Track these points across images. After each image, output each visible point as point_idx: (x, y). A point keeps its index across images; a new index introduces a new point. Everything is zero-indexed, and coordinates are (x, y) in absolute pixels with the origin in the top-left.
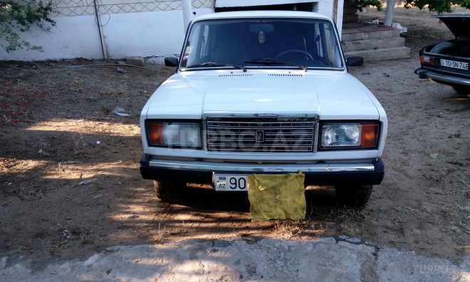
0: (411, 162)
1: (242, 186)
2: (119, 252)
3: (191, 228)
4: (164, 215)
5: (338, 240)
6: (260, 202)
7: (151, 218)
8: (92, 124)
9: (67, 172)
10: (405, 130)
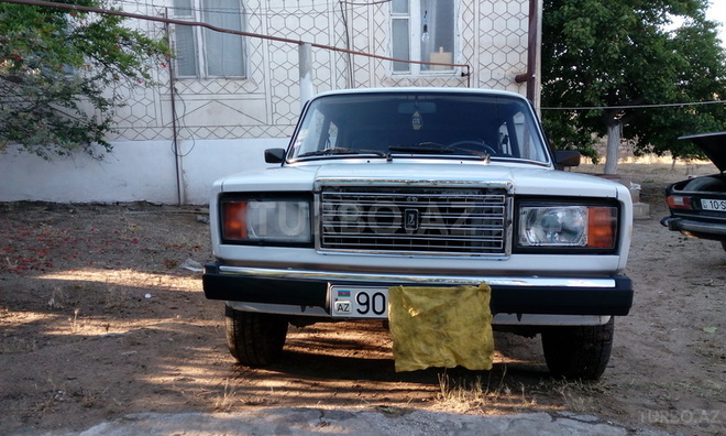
0: (672, 337)
1: (379, 308)
2: (147, 421)
3: (284, 397)
4: (239, 380)
5: (555, 416)
6: (409, 337)
7: (215, 382)
8: (144, 276)
9: (86, 327)
10: (655, 300)
